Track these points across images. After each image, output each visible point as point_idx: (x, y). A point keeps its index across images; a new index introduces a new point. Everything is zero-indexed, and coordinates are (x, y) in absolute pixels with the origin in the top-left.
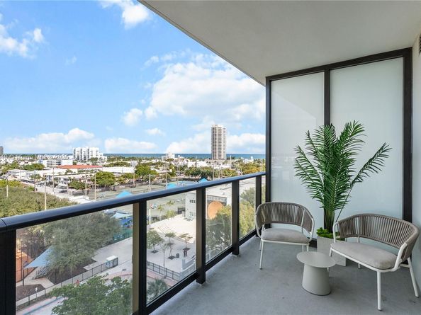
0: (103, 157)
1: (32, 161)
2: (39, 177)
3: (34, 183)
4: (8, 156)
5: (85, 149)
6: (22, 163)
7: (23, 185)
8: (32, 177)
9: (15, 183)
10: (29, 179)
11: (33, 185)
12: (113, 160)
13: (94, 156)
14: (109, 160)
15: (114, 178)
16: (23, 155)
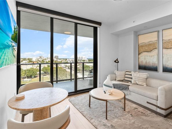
0: (87, 60)
1: (66, 61)
2: (67, 66)
3: (66, 68)
4: (59, 59)
5: (81, 57)
6: (63, 62)
7: (63, 68)
8: (65, 66)
9: (61, 68)
10: (64, 67)
11: (65, 69)
12: (90, 61)
13: (84, 59)
14: (89, 61)
15: (90, 68)
16: (63, 59)
